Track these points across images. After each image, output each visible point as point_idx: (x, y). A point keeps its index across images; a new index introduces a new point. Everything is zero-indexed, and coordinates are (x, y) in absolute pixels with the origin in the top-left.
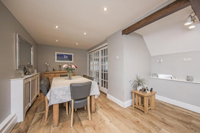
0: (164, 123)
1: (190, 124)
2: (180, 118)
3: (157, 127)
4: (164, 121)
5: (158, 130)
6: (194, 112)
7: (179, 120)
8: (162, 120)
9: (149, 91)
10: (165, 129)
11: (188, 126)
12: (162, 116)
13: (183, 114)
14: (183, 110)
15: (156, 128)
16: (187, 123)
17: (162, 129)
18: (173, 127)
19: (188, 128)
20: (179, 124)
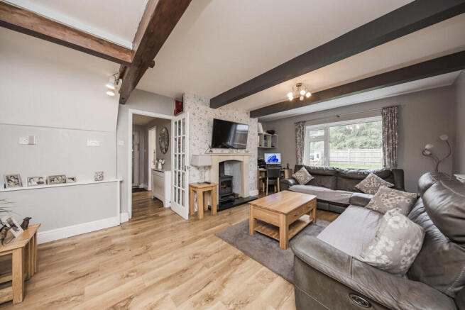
0: (80, 277)
1: (112, 247)
2: (97, 249)
3: (73, 296)
4: (77, 274)
5: (80, 298)
6: (106, 229)
7: (97, 254)
8: (73, 277)
9: (20, 228)
10: (89, 285)
11: (113, 251)
12: (65, 271)
13: (96, 241)
14: (91, 235)
15: (73, 299)
16: (109, 249)
17: (86, 289)
18: (99, 270)
19: (114, 254)
20: (102, 258)
